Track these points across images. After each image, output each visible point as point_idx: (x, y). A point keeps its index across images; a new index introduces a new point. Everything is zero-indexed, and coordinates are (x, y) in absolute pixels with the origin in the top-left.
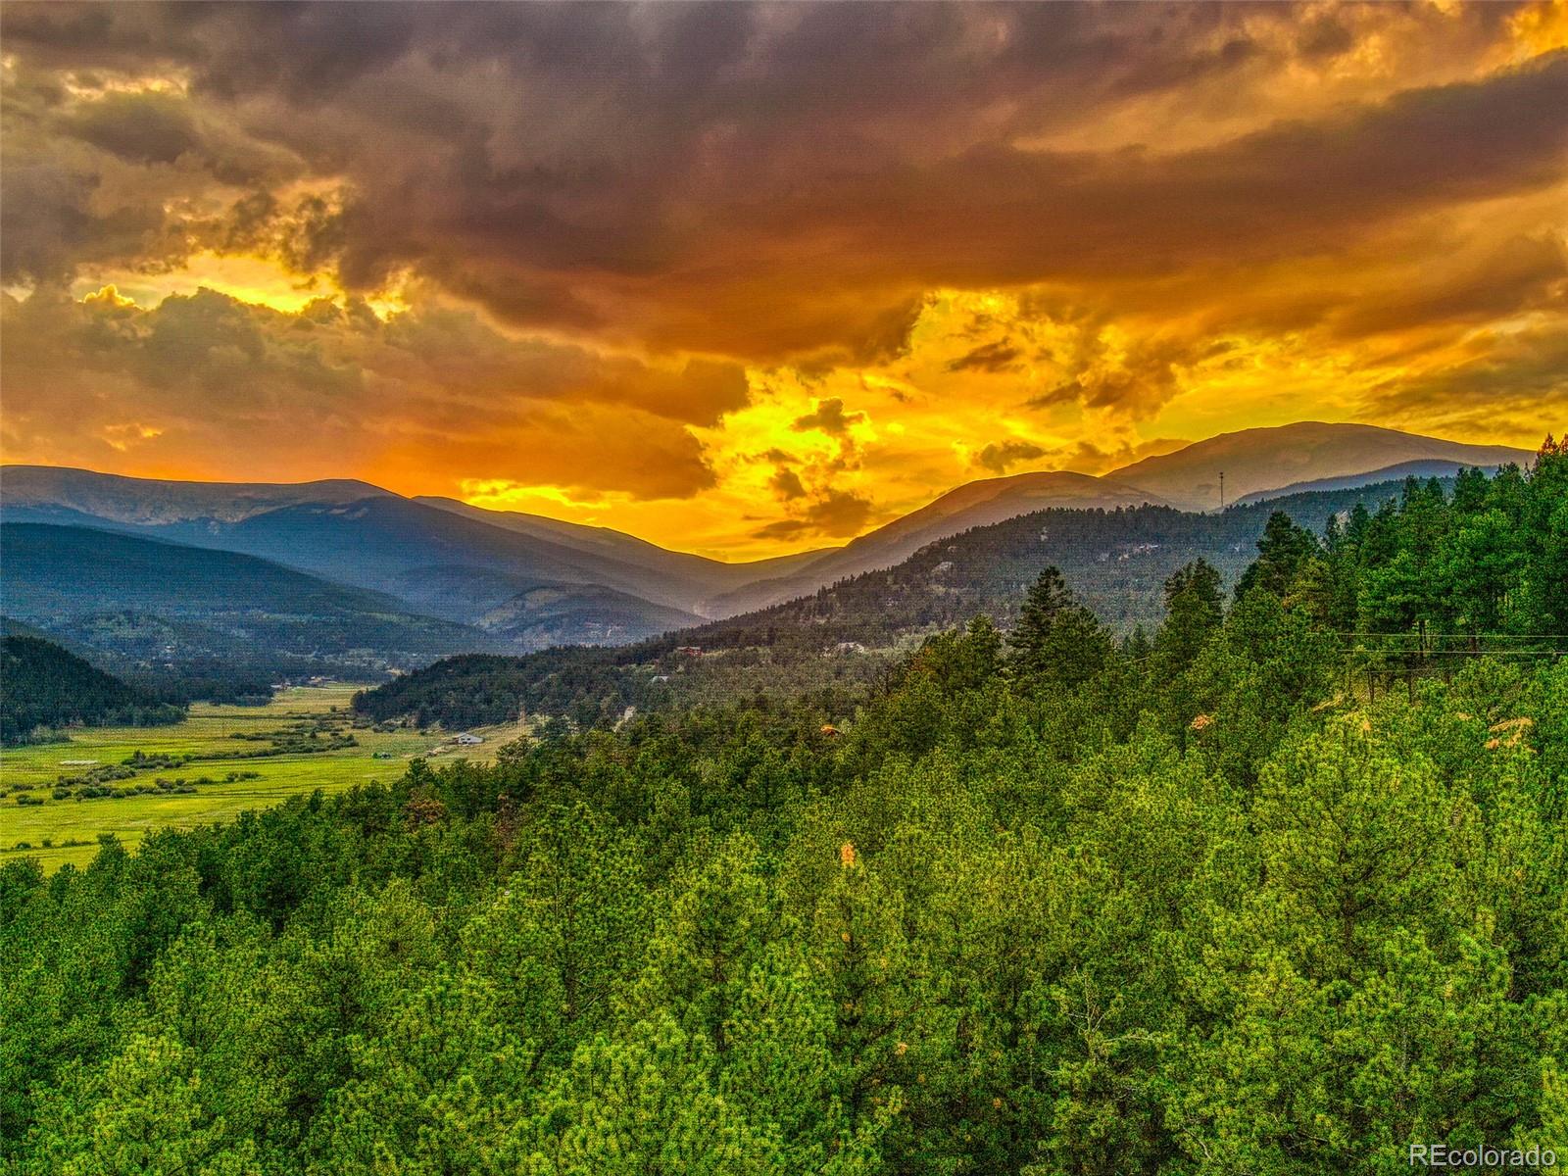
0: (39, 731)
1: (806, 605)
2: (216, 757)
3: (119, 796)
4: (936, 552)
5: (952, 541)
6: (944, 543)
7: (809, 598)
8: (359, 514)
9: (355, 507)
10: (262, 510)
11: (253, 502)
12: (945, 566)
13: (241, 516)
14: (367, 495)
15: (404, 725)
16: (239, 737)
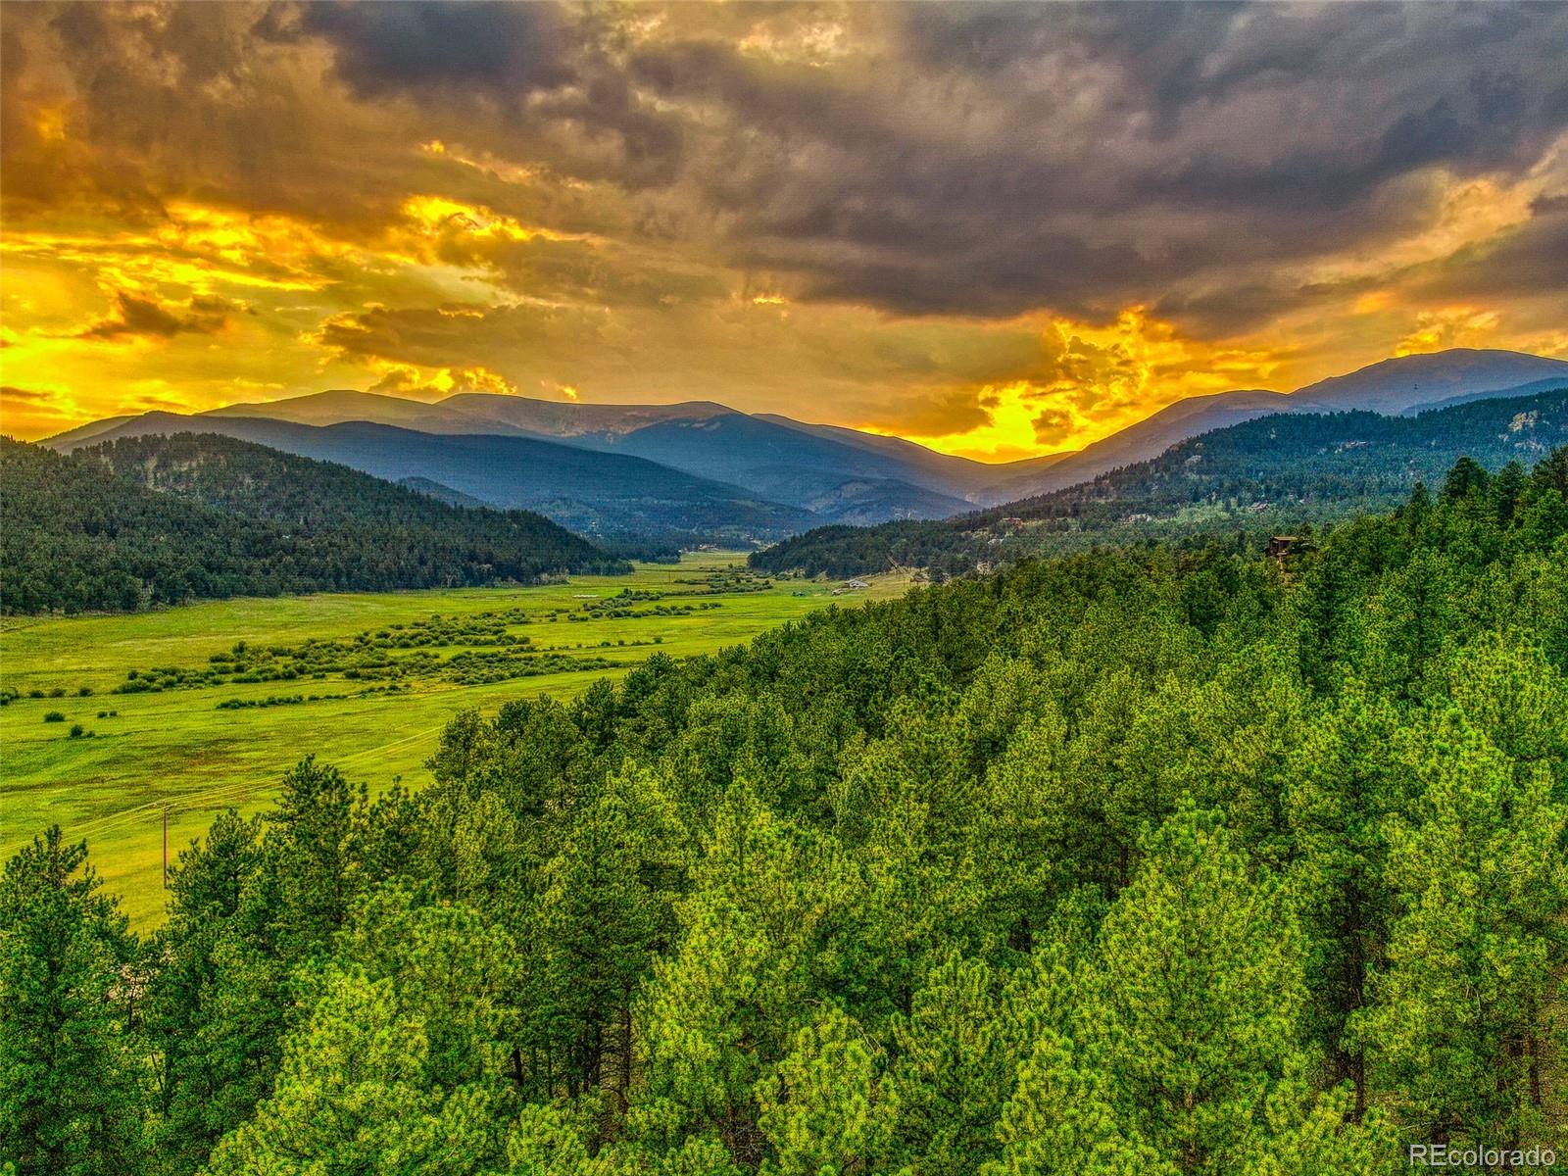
0: (545, 577)
1: (1086, 489)
2: (680, 594)
3: (637, 616)
4: (1187, 448)
5: (1198, 439)
6: (1192, 442)
7: (1087, 484)
8: (714, 427)
9: (712, 421)
10: (644, 425)
11: (637, 419)
12: (1195, 458)
13: (628, 430)
14: (720, 413)
15: (795, 576)
16: (682, 582)
